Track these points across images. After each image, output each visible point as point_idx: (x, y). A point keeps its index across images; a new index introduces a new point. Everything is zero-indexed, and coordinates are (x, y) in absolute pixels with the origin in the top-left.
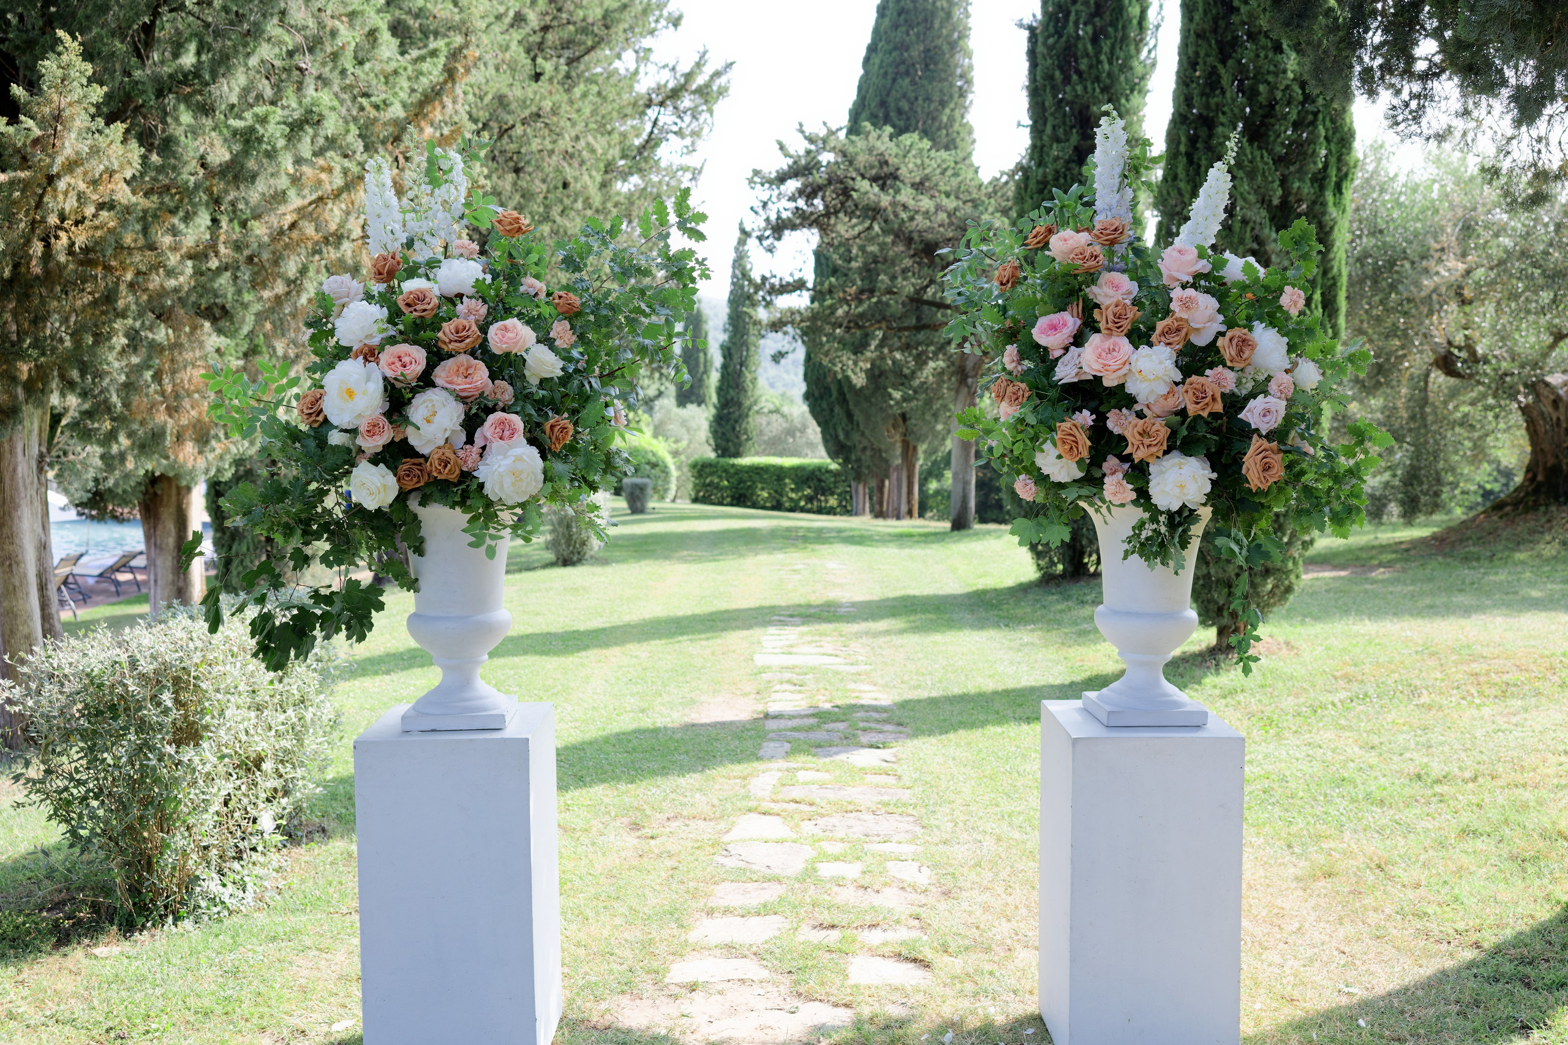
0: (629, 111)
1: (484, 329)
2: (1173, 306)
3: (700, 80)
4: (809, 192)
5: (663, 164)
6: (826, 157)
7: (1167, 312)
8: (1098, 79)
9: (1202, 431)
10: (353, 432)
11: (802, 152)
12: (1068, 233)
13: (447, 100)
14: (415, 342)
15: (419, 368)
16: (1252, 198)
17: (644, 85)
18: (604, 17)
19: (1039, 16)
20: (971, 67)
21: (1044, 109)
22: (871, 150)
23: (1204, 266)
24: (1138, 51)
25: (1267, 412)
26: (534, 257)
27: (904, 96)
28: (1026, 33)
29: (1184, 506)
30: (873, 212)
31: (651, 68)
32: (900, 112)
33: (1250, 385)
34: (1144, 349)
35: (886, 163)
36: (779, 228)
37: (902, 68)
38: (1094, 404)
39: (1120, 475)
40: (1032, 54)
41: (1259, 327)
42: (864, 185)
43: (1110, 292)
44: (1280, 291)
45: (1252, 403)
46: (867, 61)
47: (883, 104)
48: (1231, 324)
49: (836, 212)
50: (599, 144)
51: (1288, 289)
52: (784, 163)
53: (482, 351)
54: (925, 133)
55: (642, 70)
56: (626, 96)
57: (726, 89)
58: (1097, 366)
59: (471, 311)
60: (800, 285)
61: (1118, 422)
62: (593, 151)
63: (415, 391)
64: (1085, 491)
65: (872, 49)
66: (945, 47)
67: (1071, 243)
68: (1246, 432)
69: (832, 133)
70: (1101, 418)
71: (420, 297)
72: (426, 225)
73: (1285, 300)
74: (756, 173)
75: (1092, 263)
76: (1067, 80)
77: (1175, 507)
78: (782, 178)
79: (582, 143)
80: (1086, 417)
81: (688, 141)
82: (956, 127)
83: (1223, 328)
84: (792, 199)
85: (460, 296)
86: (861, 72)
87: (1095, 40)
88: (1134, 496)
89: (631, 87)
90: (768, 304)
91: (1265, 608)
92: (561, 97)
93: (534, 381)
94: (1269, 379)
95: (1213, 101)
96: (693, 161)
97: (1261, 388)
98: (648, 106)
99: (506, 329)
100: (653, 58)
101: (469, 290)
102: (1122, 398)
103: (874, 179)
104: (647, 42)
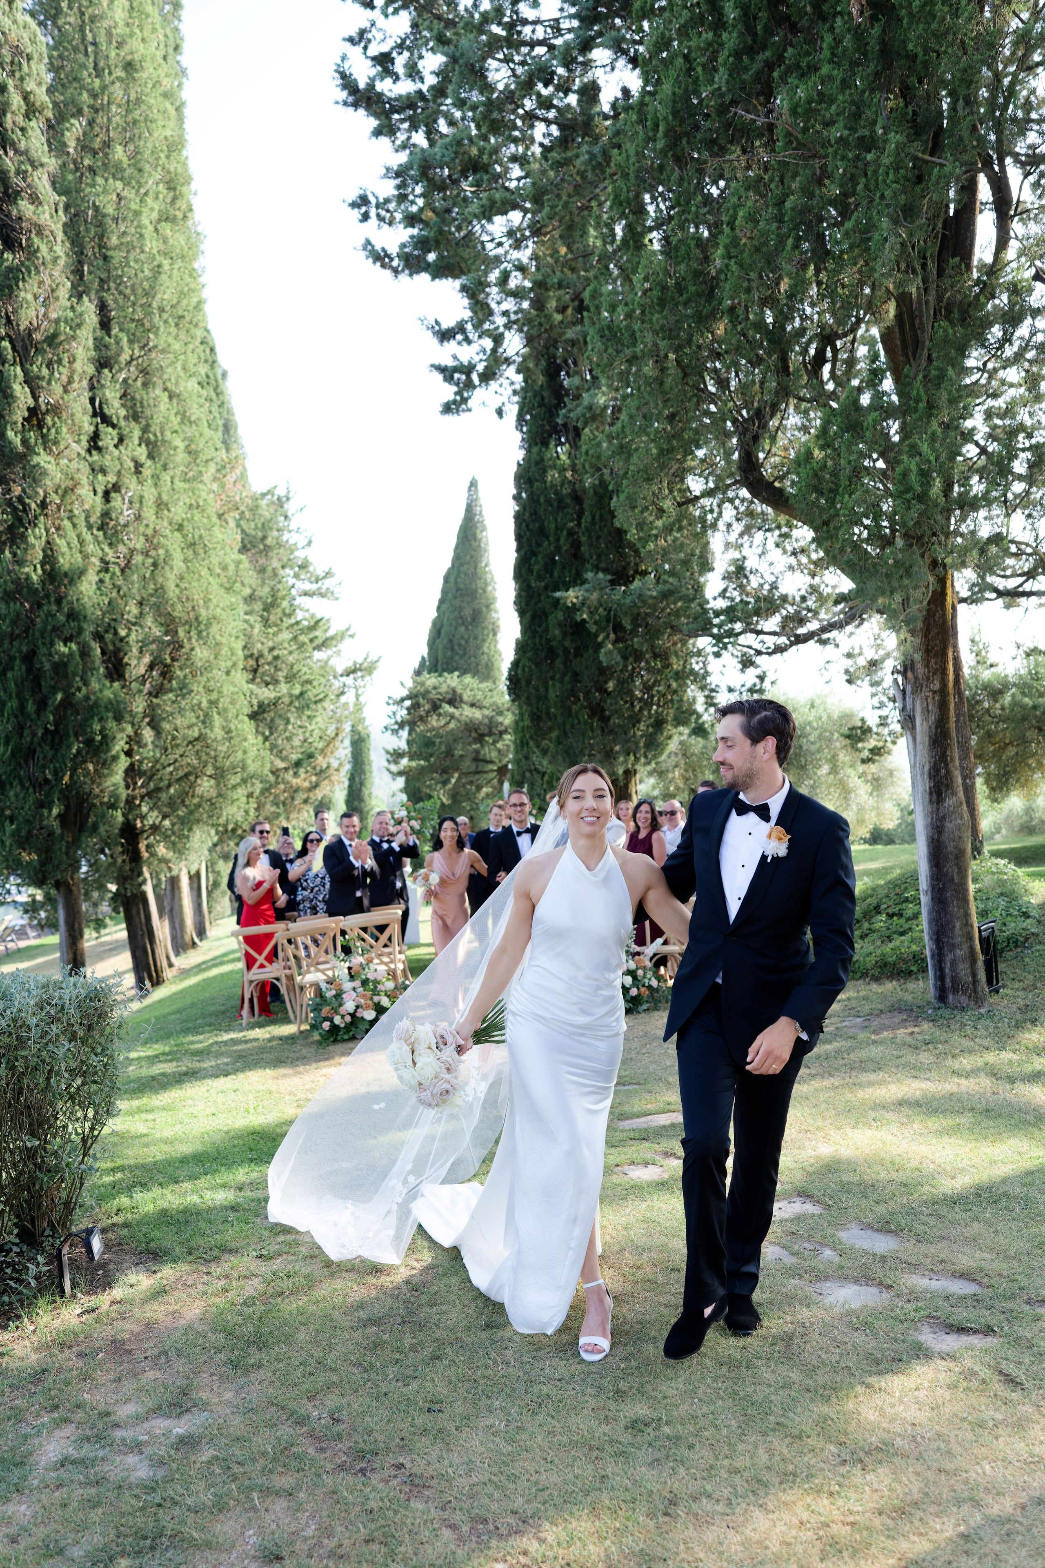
4: (415, 705)
6: (424, 691)
22: (449, 685)
27: (462, 637)
32: (459, 644)
35: (456, 692)
37: (460, 621)
42: (447, 707)
47: (451, 641)
52: (405, 693)
82: (492, 653)
103: (450, 702)
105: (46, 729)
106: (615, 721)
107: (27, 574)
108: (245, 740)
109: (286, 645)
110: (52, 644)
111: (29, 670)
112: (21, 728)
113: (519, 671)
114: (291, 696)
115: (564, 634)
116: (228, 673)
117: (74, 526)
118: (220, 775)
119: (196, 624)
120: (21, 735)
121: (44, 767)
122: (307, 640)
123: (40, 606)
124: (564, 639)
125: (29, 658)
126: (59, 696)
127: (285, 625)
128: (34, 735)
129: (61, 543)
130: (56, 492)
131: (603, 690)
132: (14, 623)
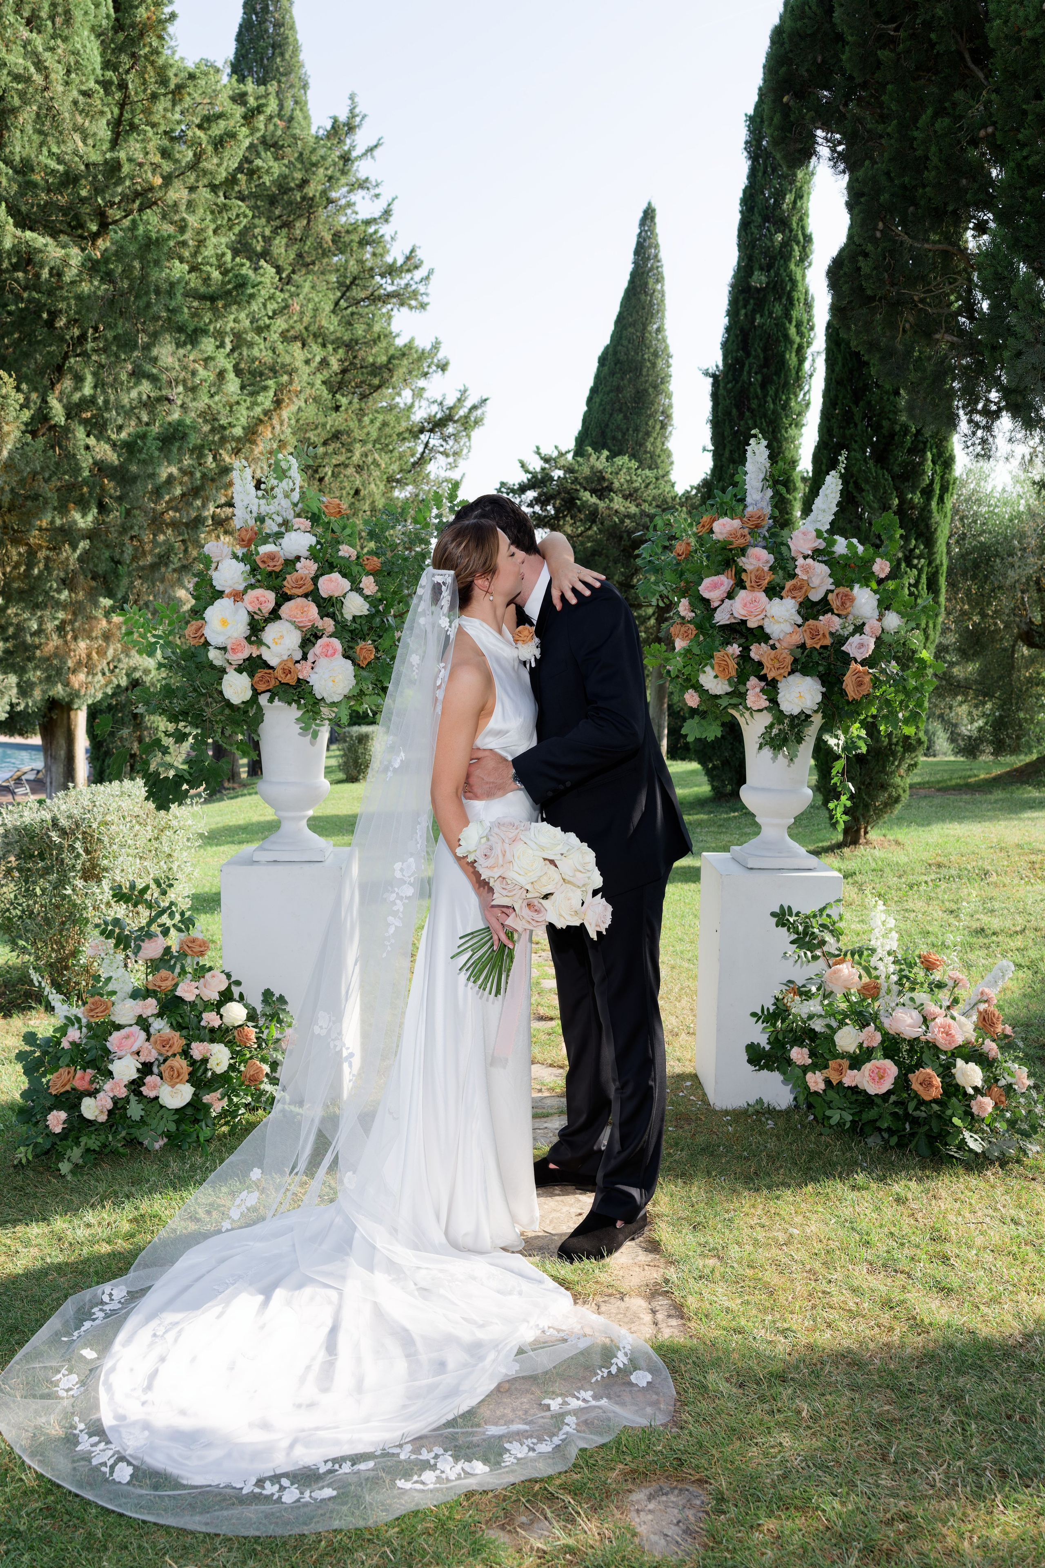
0: (407, 435)
1: (315, 579)
2: (798, 571)
3: (462, 412)
5: (432, 477)
6: (557, 474)
7: (795, 576)
8: (765, 415)
9: (816, 657)
10: (224, 649)
11: (538, 469)
12: (726, 520)
13: (275, 421)
14: (268, 588)
15: (271, 605)
16: (876, 505)
17: (420, 414)
18: (389, 361)
19: (721, 367)
20: (670, 406)
21: (724, 438)
22: (592, 468)
23: (821, 544)
24: (796, 396)
25: (862, 645)
26: (348, 531)
27: (618, 428)
28: (711, 380)
29: (802, 712)
30: (593, 515)
31: (424, 403)
32: (614, 438)
33: (851, 628)
34: (776, 600)
35: (604, 479)
37: (617, 406)
38: (742, 641)
39: (758, 690)
40: (715, 396)
41: (857, 587)
42: (586, 496)
43: (754, 561)
44: (872, 561)
45: (851, 639)
46: (590, 401)
47: (603, 434)
48: (837, 584)
49: (564, 517)
50: (383, 460)
51: (878, 560)
52: (524, 478)
53: (313, 595)
54: (633, 456)
55: (417, 404)
56: (404, 424)
57: (482, 420)
58: (743, 612)
59: (307, 568)
61: (757, 652)
62: (378, 465)
63: (267, 621)
64: (734, 701)
65: (594, 391)
66: (651, 390)
67: (728, 528)
68: (846, 659)
69: (562, 455)
70: (746, 649)
71: (272, 557)
72: (272, 509)
73: (876, 568)
74: (502, 485)
75: (742, 541)
76: (741, 416)
77: (796, 712)
78: (523, 489)
79: (370, 459)
80: (735, 649)
81: (451, 460)
82: (658, 451)
83: (832, 587)
84: (531, 505)
85: (298, 558)
86: (585, 408)
87: (763, 385)
88: (767, 704)
89: (408, 417)
91: (879, 813)
92: (354, 424)
93: (349, 617)
94: (864, 624)
95: (848, 432)
96: (455, 475)
97: (859, 629)
98: (422, 431)
99: (331, 580)
100: (425, 395)
101: (304, 553)
102: (761, 635)
103: (593, 492)
104: (421, 383)
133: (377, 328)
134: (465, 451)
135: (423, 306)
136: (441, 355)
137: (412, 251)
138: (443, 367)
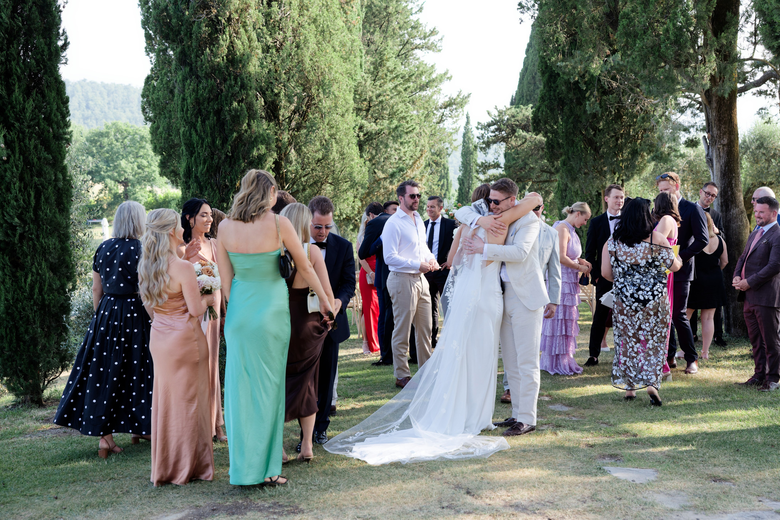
3: (459, 100)
4: (499, 130)
5: (445, 128)
6: (506, 118)
11: (497, 116)
17: (440, 100)
18: (427, 83)
22: (524, 115)
30: (525, 139)
31: (441, 96)
36: (488, 144)
42: (520, 131)
49: (511, 137)
52: (489, 120)
57: (468, 102)
60: (497, 166)
74: (479, 123)
78: (489, 125)
81: (455, 119)
84: (493, 132)
90: (484, 173)
98: (441, 108)
100: (441, 92)
103: (524, 127)
104: (441, 86)
105: (227, 155)
106: (604, 150)
107: (218, 62)
108: (353, 160)
109: (388, 93)
110: (231, 104)
111: (218, 119)
112: (213, 154)
113: (540, 114)
114: (389, 128)
115: (569, 90)
116: (343, 116)
117: (246, 31)
118: (336, 183)
119: (321, 84)
120: (212, 159)
121: (225, 177)
122: (402, 90)
123: (225, 80)
124: (568, 92)
125: (218, 113)
126: (235, 135)
127: (388, 78)
128: (220, 158)
129: (238, 42)
130: (236, 12)
131: (595, 129)
132: (210, 91)
133: (421, 69)
134: (461, 115)
135: (440, 51)
136: (449, 75)
137: (434, 29)
138: (450, 78)
